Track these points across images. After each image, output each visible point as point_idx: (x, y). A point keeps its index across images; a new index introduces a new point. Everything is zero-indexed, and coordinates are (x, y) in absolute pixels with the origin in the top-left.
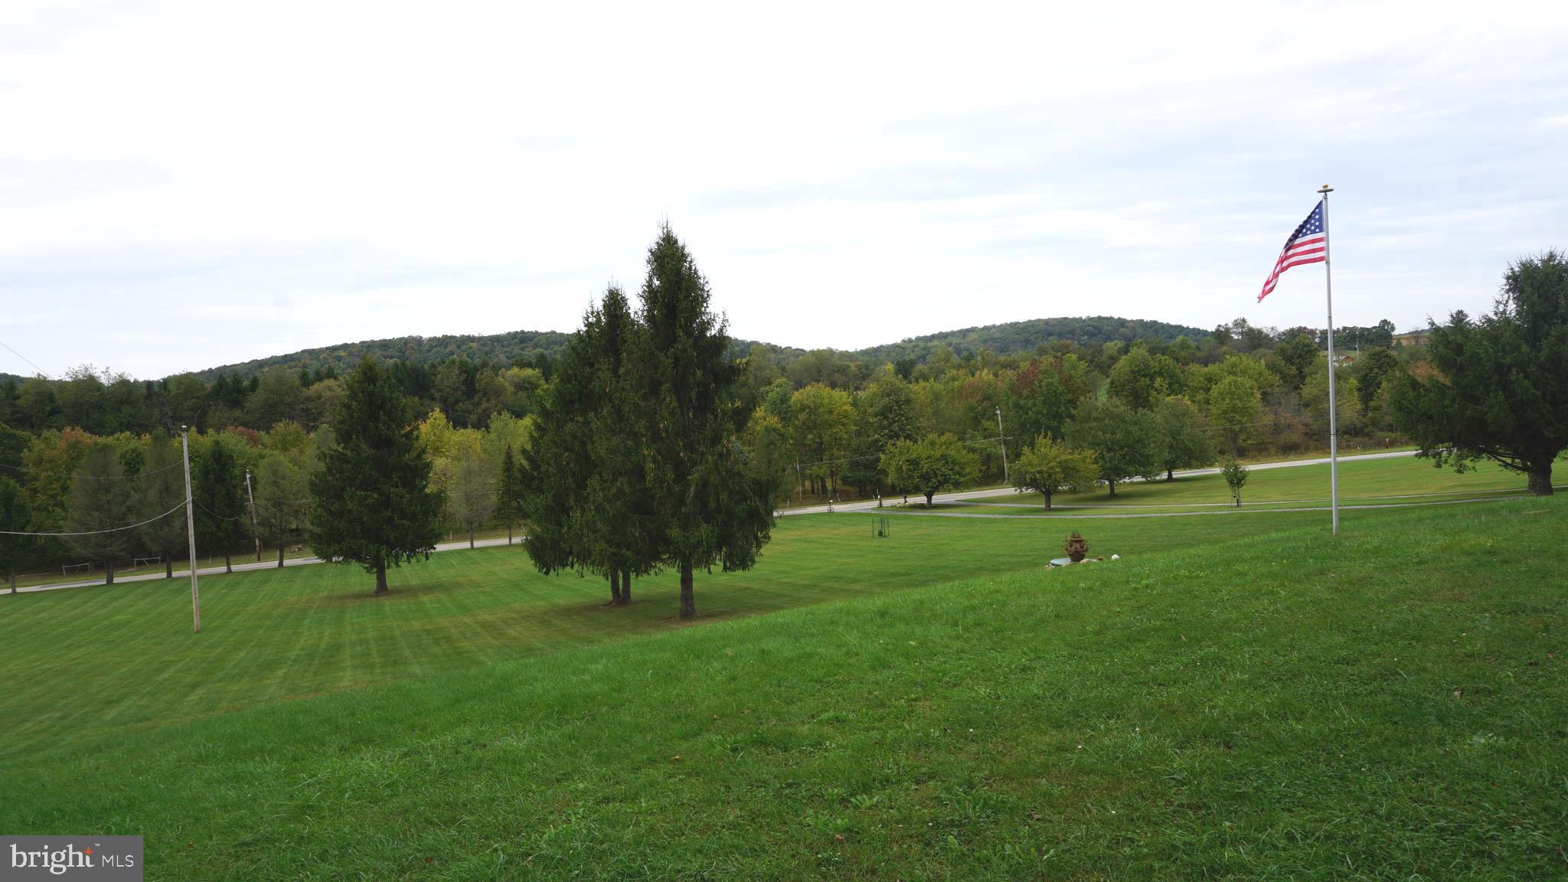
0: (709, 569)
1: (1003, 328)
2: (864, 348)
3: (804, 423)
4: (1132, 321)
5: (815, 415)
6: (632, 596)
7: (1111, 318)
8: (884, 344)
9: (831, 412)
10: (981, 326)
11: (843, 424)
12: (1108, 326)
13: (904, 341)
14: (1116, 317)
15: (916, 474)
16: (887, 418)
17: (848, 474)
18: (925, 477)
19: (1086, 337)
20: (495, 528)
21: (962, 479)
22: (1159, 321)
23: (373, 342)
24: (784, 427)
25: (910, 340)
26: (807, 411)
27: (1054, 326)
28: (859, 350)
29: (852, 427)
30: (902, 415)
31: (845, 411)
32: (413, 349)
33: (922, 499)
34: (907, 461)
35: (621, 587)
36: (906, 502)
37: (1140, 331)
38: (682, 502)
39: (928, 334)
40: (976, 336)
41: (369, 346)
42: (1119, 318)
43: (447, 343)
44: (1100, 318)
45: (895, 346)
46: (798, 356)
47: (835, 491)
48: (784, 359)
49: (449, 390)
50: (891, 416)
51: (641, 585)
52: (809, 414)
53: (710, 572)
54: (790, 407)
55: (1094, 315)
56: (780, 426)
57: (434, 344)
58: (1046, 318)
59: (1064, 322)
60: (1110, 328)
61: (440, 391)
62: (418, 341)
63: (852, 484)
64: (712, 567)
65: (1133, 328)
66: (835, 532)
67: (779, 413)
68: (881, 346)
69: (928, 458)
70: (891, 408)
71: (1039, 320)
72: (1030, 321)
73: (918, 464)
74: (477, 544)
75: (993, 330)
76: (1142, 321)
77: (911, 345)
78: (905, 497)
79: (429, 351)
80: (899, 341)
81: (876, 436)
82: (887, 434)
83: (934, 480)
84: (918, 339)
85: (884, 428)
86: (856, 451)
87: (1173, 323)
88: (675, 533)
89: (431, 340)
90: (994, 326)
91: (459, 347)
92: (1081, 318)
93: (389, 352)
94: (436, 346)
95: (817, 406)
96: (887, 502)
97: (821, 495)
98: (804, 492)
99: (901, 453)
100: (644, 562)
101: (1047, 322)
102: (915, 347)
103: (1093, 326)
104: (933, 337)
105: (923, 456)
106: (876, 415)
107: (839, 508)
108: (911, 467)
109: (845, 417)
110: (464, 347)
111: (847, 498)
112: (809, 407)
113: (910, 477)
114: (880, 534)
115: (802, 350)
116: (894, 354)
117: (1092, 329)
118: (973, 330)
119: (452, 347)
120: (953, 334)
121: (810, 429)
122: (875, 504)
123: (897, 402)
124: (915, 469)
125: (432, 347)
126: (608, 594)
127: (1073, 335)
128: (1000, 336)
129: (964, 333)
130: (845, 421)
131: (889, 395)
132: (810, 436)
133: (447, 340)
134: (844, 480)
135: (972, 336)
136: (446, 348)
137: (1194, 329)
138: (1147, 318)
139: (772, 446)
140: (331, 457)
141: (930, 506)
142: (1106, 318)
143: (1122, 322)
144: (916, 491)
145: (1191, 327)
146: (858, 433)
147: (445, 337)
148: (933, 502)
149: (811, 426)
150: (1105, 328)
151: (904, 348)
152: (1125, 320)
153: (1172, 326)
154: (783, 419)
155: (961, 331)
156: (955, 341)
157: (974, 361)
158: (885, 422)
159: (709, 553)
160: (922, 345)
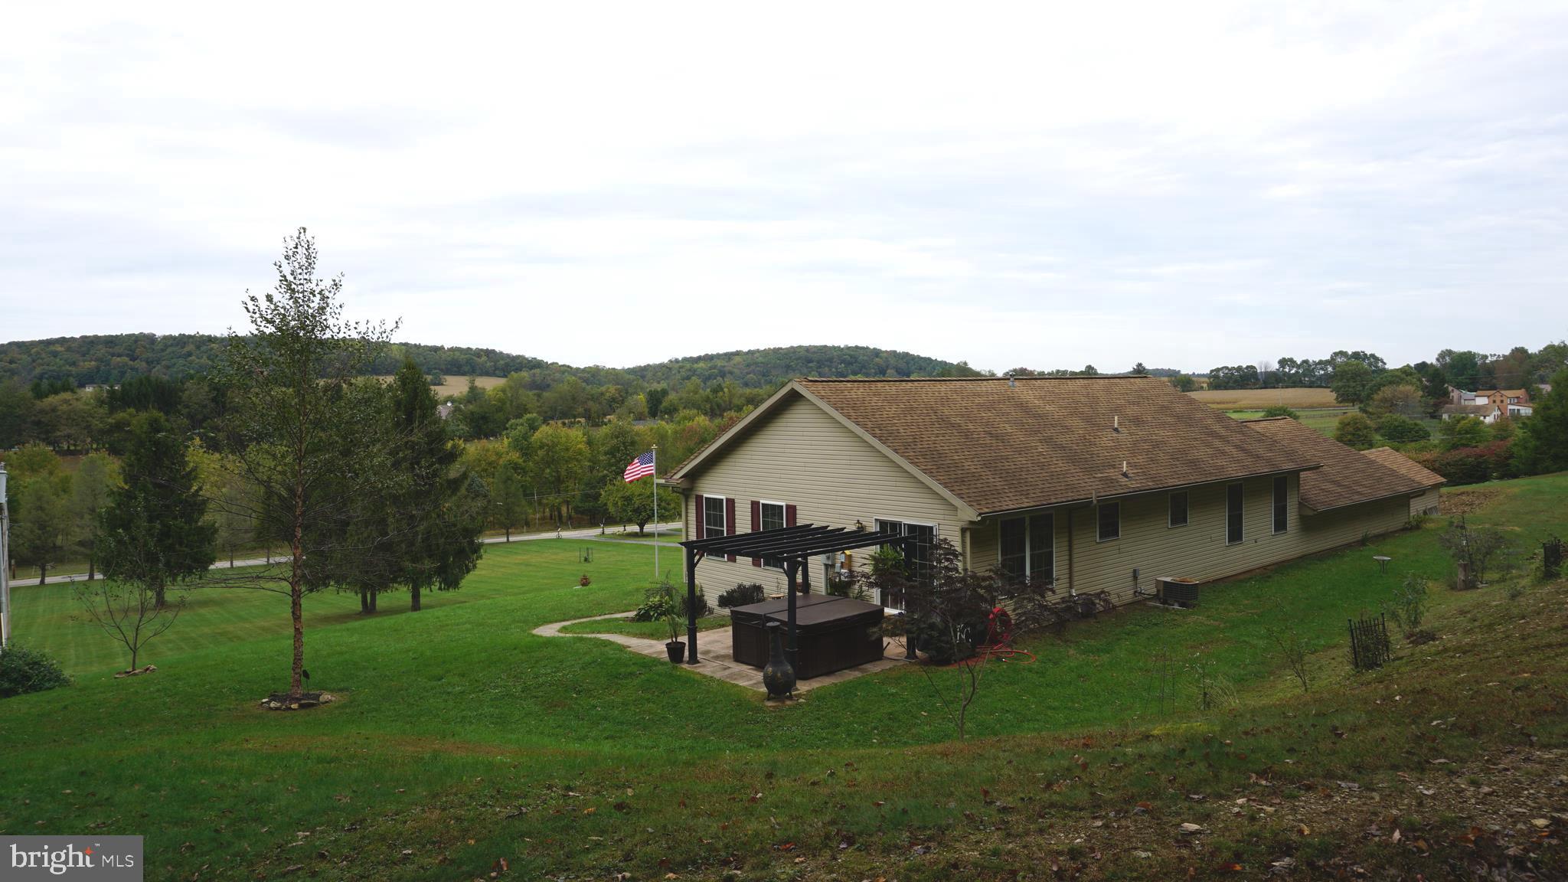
0: (431, 588)
1: (766, 353)
2: (631, 366)
3: (543, 459)
4: (886, 351)
5: (552, 452)
6: (377, 607)
7: (867, 348)
8: (651, 363)
9: (567, 449)
10: (745, 350)
11: (577, 460)
12: (864, 355)
13: (671, 361)
14: (872, 347)
15: (629, 509)
16: (614, 456)
17: (580, 505)
18: (637, 511)
19: (843, 365)
20: (254, 548)
21: (667, 513)
22: (911, 353)
23: (96, 337)
24: (524, 462)
25: (677, 361)
26: (546, 448)
27: (814, 353)
28: (626, 367)
29: (586, 463)
30: (628, 455)
31: (579, 449)
32: (145, 347)
33: (636, 528)
34: (622, 497)
35: (369, 601)
36: (625, 530)
37: (892, 361)
38: (412, 544)
39: (695, 355)
40: (741, 360)
41: (92, 342)
42: (874, 349)
43: (185, 343)
44: (857, 347)
45: (662, 366)
46: (563, 373)
47: (570, 518)
48: (550, 375)
49: (197, 406)
50: (619, 455)
51: (383, 600)
52: (548, 451)
53: (431, 591)
54: (531, 443)
55: (852, 344)
56: (521, 461)
57: (169, 343)
58: (808, 345)
59: (824, 349)
60: (865, 358)
61: (187, 407)
62: (150, 339)
63: (582, 513)
64: (433, 587)
65: (886, 358)
66: (554, 557)
67: (521, 449)
68: (648, 365)
69: (640, 495)
70: (619, 448)
71: (800, 347)
72: (792, 347)
73: (631, 500)
74: (237, 563)
75: (757, 355)
76: (895, 351)
77: (677, 365)
78: (625, 526)
79: (163, 350)
80: (666, 361)
81: (605, 472)
82: (614, 471)
83: (644, 514)
84: (685, 360)
85: (612, 465)
86: (587, 484)
87: (923, 355)
88: (408, 565)
89: (165, 338)
90: (758, 351)
91: (198, 347)
92: (839, 347)
93: (117, 350)
94: (172, 345)
95: (555, 445)
96: (609, 530)
97: (556, 521)
98: (543, 518)
99: (618, 491)
100: (384, 585)
101: (808, 349)
102: (681, 367)
103: (849, 355)
104: (699, 358)
105: (636, 493)
106: (606, 453)
107: (566, 534)
108: (626, 503)
109: (580, 454)
110: (204, 348)
111: (577, 525)
112: (548, 445)
113: (625, 510)
114: (586, 560)
115: (569, 366)
116: (660, 374)
117: (849, 358)
118: (738, 353)
119: (190, 347)
120: (718, 356)
121: (548, 464)
122: (597, 531)
123: (624, 443)
124: (628, 504)
125: (166, 346)
126: (359, 607)
127: (831, 362)
128: (763, 361)
129: (729, 356)
130: (579, 457)
131: (617, 437)
132: (548, 471)
133: (186, 340)
134: (576, 509)
135: (737, 359)
136: (183, 348)
137: (941, 362)
138: (900, 349)
139: (509, 482)
140: (120, 494)
141: (642, 535)
142: (863, 348)
143: (877, 353)
144: (630, 521)
145: (939, 359)
146: (592, 469)
147: (182, 336)
148: (644, 530)
149: (550, 461)
150: (861, 357)
151: (670, 369)
152: (880, 350)
153: (922, 358)
154: (524, 455)
155: (726, 354)
156: (719, 363)
157: (721, 394)
158: (613, 460)
159: (430, 577)
160: (688, 366)
